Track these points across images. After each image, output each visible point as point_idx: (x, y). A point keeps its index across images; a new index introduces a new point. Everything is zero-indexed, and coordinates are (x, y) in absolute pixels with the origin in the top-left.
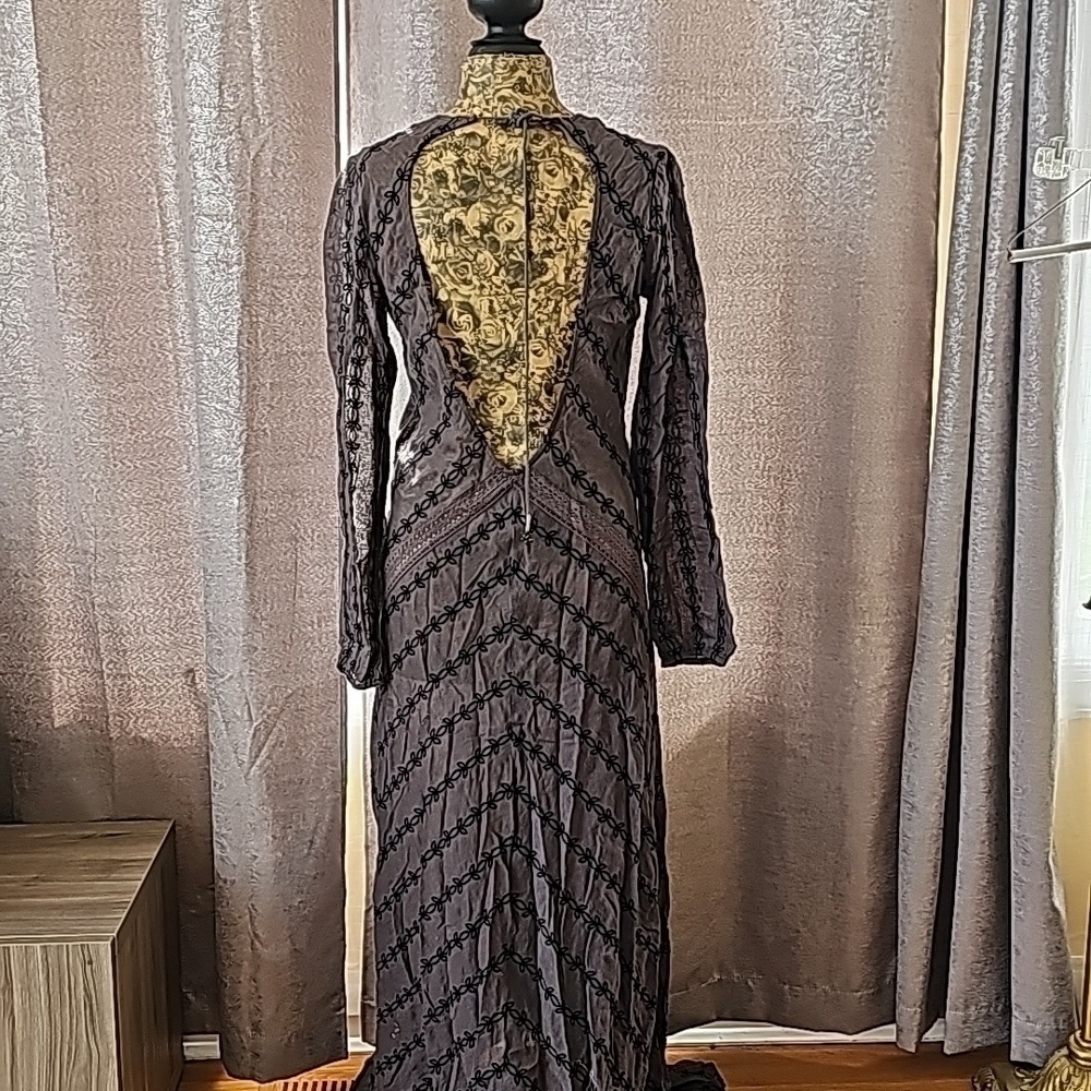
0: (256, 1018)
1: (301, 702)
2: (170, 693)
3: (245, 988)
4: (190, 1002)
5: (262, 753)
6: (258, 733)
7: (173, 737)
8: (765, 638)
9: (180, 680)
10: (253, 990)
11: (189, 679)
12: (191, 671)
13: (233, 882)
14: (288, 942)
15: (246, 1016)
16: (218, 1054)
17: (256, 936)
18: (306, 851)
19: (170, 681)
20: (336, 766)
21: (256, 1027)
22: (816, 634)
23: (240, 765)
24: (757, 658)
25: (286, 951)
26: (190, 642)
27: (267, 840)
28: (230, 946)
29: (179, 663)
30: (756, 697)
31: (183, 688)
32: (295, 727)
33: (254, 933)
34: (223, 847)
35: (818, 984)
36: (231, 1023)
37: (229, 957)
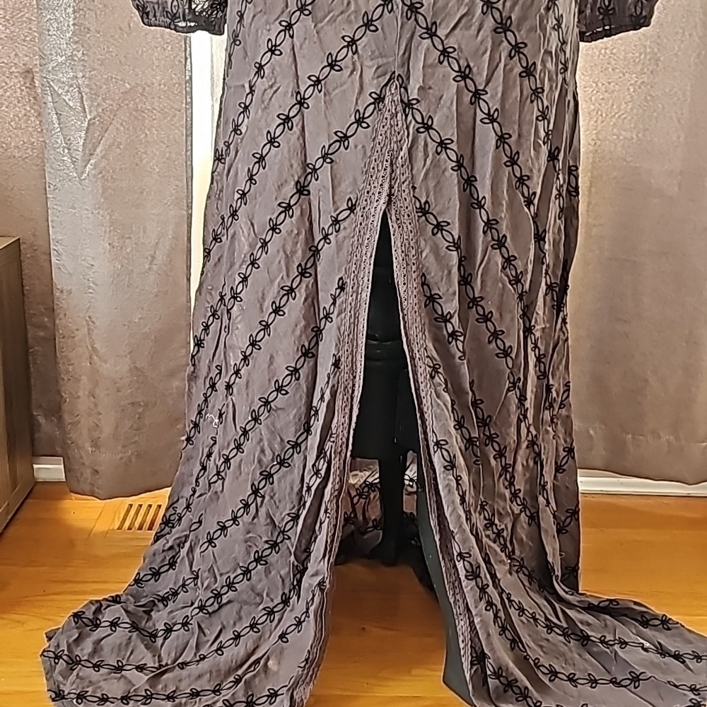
0: (96, 434)
1: (141, 101)
2: (8, 94)
3: (83, 404)
4: (40, 425)
5: (98, 150)
6: (91, 127)
7: (13, 144)
8: (640, 67)
9: (17, 81)
10: (92, 406)
11: (28, 81)
12: (29, 71)
13: (70, 292)
14: (127, 359)
15: (85, 432)
16: (62, 477)
17: (94, 349)
18: (147, 266)
19: (7, 80)
20: (181, 181)
21: (95, 444)
22: (699, 55)
23: (74, 163)
24: (629, 89)
25: (126, 368)
26: (28, 39)
27: (104, 248)
28: (69, 360)
29: (16, 61)
30: (624, 133)
31: (22, 90)
32: (135, 129)
33: (92, 347)
34: (59, 255)
35: (662, 434)
36: (70, 439)
37: (67, 372)
